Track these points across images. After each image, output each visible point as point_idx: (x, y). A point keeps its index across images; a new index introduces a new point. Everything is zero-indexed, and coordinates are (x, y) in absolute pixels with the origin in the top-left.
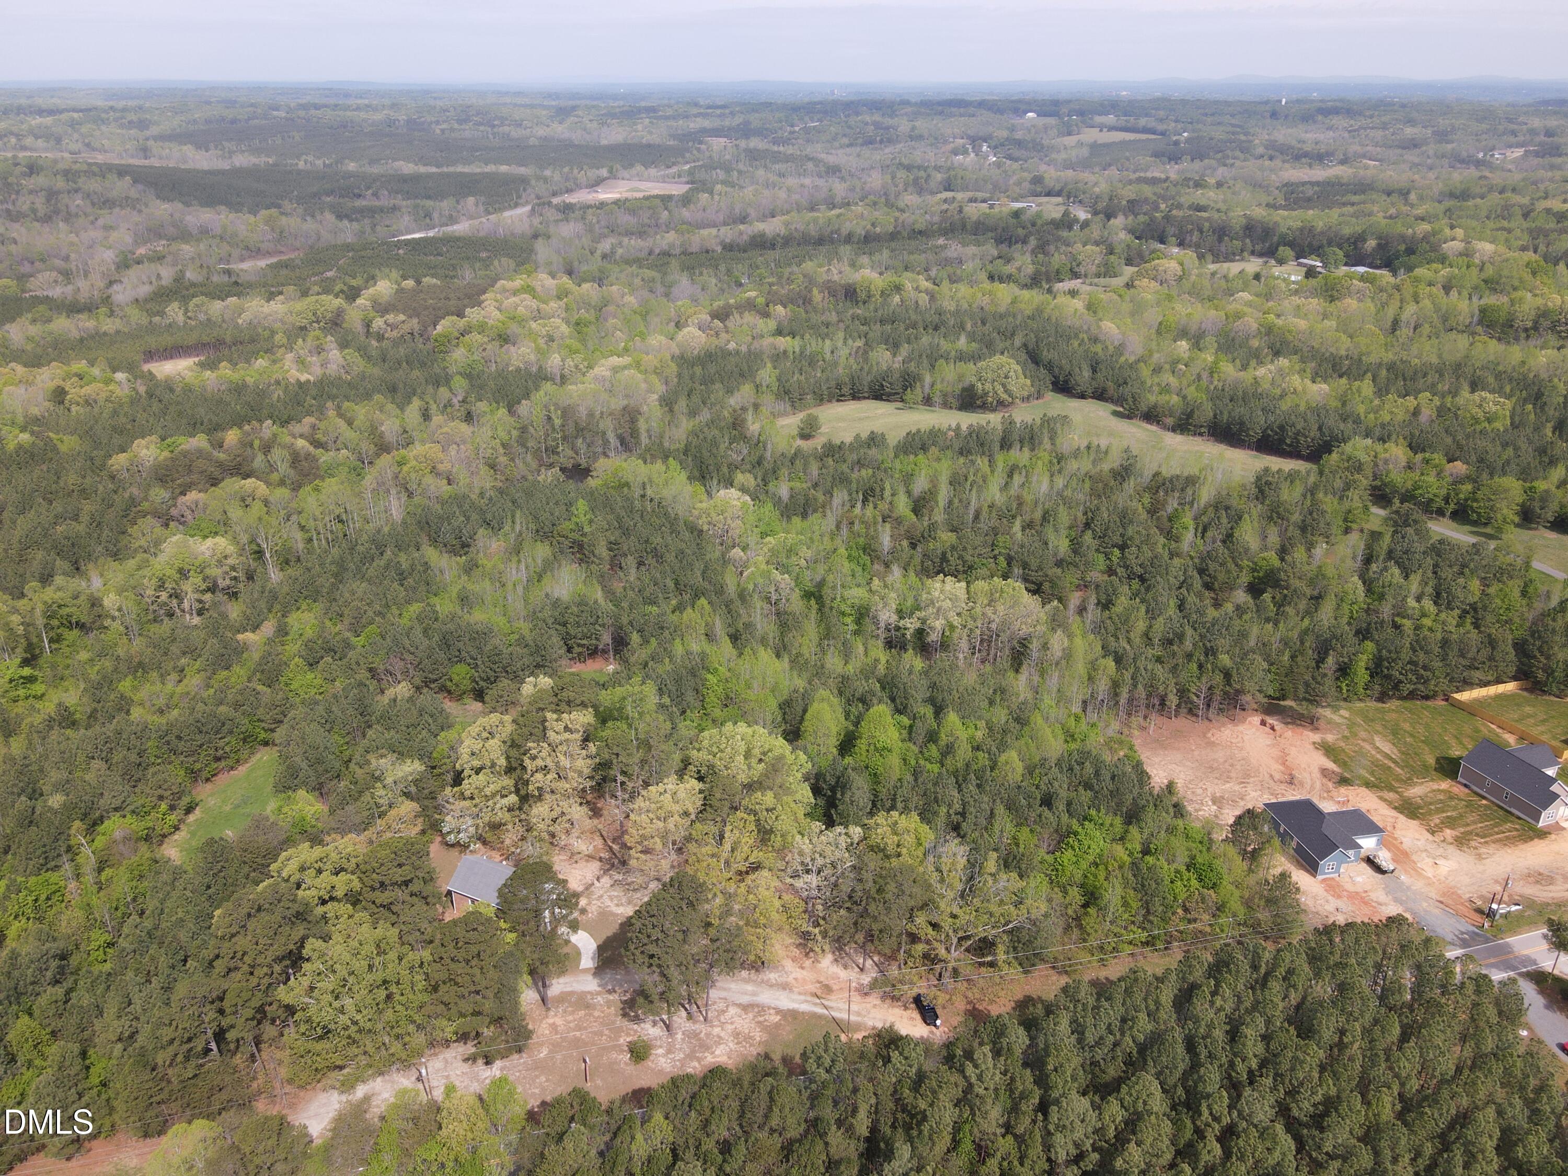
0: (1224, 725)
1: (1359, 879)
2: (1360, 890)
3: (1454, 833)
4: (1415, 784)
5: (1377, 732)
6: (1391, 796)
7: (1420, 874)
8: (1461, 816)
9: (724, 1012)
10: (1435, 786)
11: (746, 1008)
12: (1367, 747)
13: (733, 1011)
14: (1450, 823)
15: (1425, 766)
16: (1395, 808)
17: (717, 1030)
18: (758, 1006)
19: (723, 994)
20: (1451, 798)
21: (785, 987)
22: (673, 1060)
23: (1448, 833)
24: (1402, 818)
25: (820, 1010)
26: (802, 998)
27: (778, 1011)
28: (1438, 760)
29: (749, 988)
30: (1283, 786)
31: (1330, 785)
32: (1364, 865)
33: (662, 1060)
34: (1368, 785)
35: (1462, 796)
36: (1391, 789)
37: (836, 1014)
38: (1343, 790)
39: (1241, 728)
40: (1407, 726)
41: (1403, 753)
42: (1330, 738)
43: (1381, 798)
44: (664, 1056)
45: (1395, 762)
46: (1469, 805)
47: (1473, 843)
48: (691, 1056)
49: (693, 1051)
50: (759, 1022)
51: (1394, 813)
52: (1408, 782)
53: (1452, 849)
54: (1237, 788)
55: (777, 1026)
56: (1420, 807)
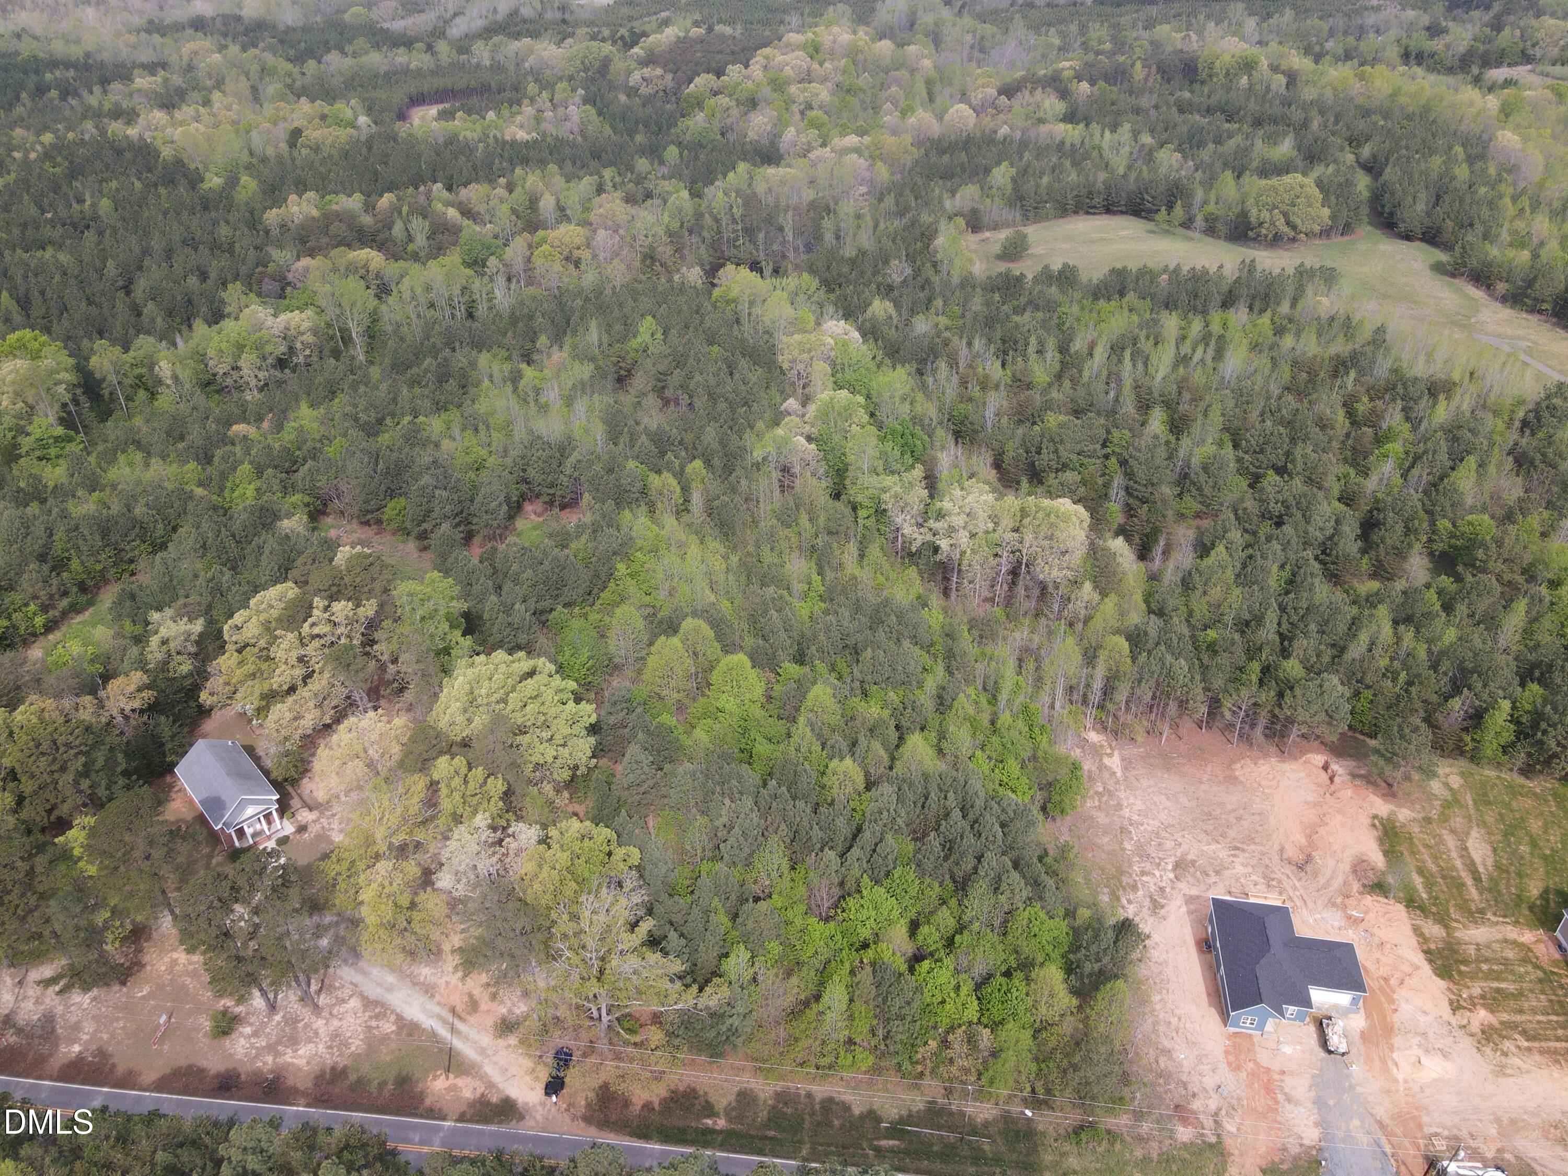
0: (1266, 756)
1: (1287, 1050)
2: (1276, 1067)
3: (1491, 1019)
4: (1484, 922)
5: (1483, 824)
6: (1434, 930)
7: (1385, 1070)
8: (1520, 994)
9: (344, 1001)
10: (1512, 933)
11: (368, 1003)
12: (1451, 842)
13: (354, 1003)
14: (1493, 1001)
15: (1519, 899)
16: (1426, 951)
17: (321, 1022)
18: (383, 1005)
19: (358, 978)
20: (1525, 961)
21: (429, 990)
22: (252, 1046)
23: (1482, 1016)
24: (1426, 969)
25: (443, 1032)
26: (437, 1009)
27: (400, 1018)
28: (1546, 891)
29: (391, 979)
30: (1288, 870)
31: (1356, 887)
32: (1312, 1029)
33: (242, 1041)
34: (1411, 903)
35: (1544, 962)
36: (1443, 920)
37: (458, 1044)
38: (1368, 900)
39: (1287, 767)
40: (1535, 825)
41: (1498, 866)
42: (1404, 814)
43: (1417, 931)
44: (248, 1037)
45: (1477, 879)
46: (1547, 980)
47: (1508, 1045)
48: (271, 1048)
49: (278, 1042)
50: (369, 1028)
51: (1419, 959)
52: (1475, 916)
53: (1467, 1043)
54: (1223, 854)
55: (385, 1038)
56: (1465, 962)
